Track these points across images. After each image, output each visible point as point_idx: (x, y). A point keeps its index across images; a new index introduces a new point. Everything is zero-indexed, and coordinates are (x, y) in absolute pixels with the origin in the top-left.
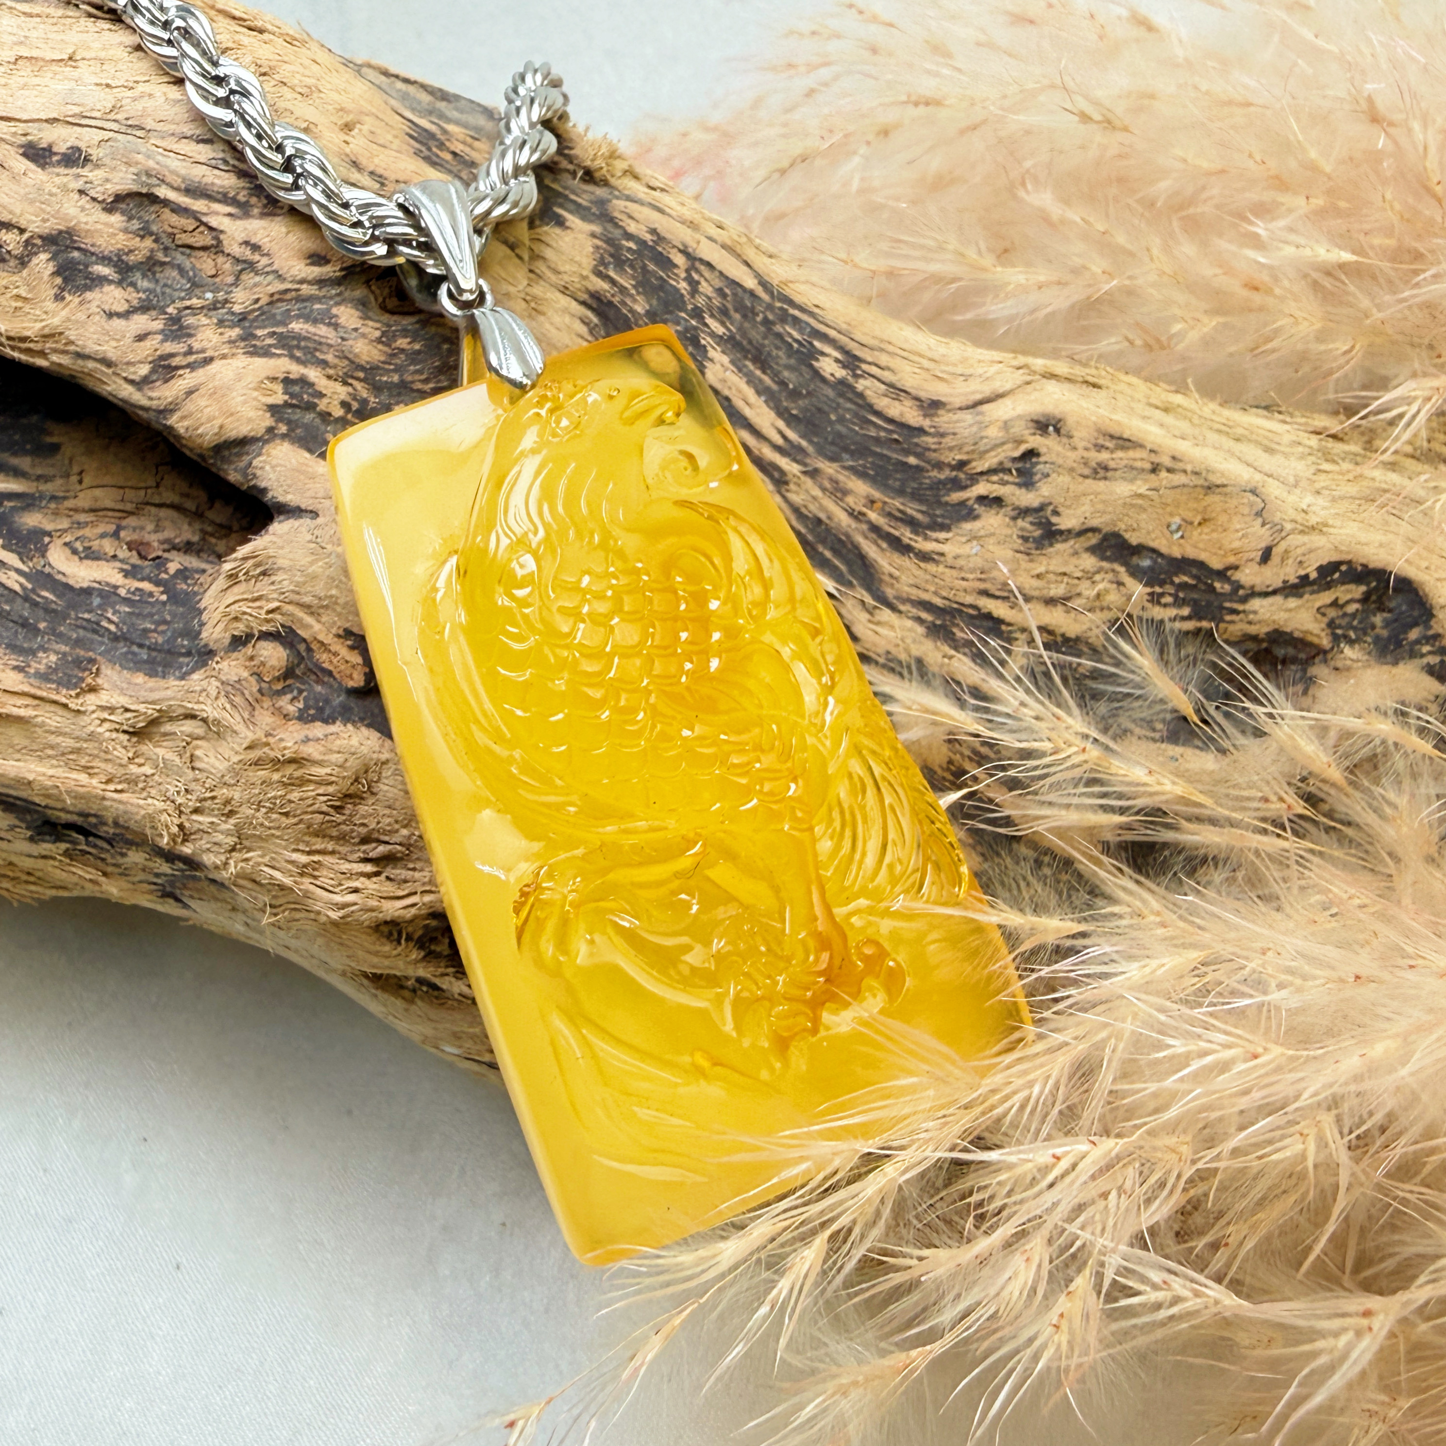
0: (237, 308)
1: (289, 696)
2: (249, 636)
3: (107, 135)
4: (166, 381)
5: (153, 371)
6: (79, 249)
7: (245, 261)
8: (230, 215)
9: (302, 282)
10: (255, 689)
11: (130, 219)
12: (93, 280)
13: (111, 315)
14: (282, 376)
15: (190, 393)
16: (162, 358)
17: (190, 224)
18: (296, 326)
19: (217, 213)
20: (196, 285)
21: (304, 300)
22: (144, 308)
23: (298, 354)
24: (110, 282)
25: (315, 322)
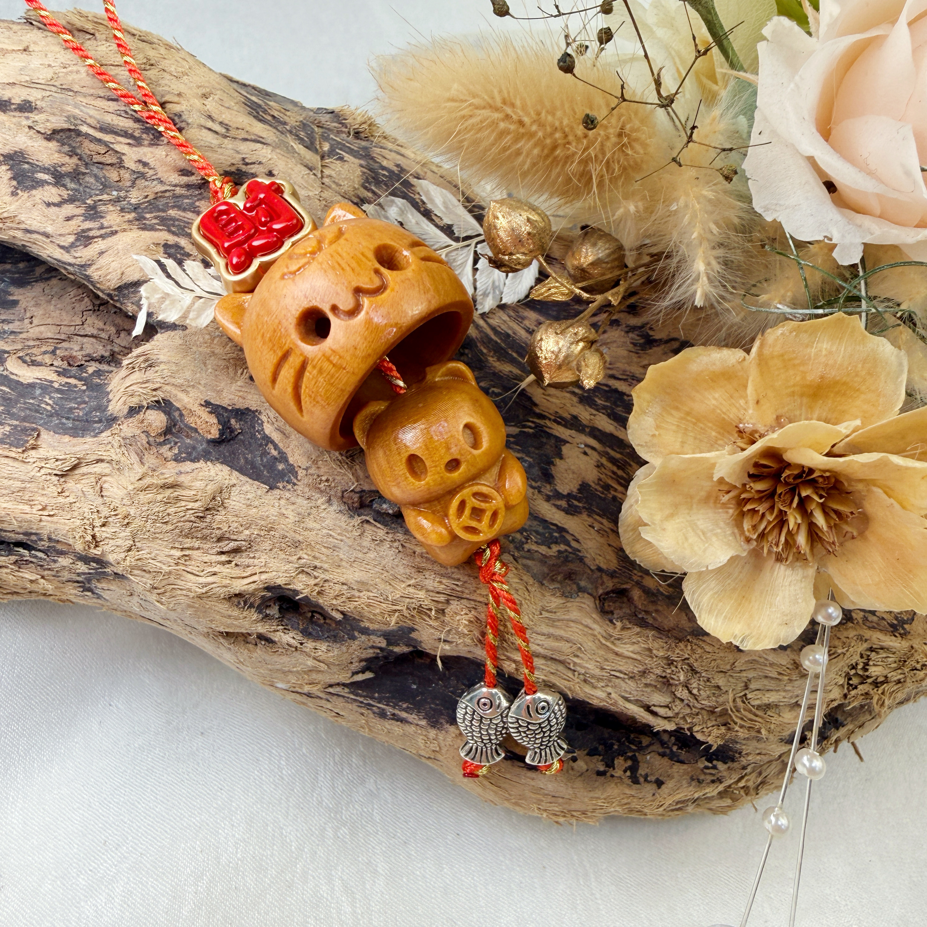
0: (133, 201)
1: (168, 446)
2: (141, 407)
3: (48, 93)
4: (86, 246)
5: (77, 240)
6: (28, 163)
7: (138, 172)
8: (129, 144)
9: (176, 186)
10: (144, 442)
11: (63, 144)
12: (37, 182)
13: (49, 205)
14: (163, 243)
15: (101, 253)
16: (83, 231)
17: (102, 150)
18: (172, 213)
19: (121, 143)
20: (106, 186)
21: (177, 197)
22: (71, 200)
23: (173, 229)
24: (49, 184)
25: (184, 210)
